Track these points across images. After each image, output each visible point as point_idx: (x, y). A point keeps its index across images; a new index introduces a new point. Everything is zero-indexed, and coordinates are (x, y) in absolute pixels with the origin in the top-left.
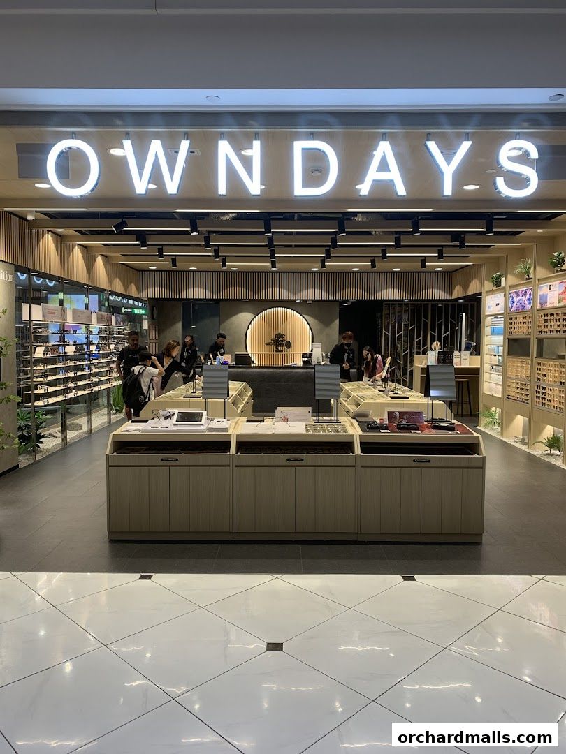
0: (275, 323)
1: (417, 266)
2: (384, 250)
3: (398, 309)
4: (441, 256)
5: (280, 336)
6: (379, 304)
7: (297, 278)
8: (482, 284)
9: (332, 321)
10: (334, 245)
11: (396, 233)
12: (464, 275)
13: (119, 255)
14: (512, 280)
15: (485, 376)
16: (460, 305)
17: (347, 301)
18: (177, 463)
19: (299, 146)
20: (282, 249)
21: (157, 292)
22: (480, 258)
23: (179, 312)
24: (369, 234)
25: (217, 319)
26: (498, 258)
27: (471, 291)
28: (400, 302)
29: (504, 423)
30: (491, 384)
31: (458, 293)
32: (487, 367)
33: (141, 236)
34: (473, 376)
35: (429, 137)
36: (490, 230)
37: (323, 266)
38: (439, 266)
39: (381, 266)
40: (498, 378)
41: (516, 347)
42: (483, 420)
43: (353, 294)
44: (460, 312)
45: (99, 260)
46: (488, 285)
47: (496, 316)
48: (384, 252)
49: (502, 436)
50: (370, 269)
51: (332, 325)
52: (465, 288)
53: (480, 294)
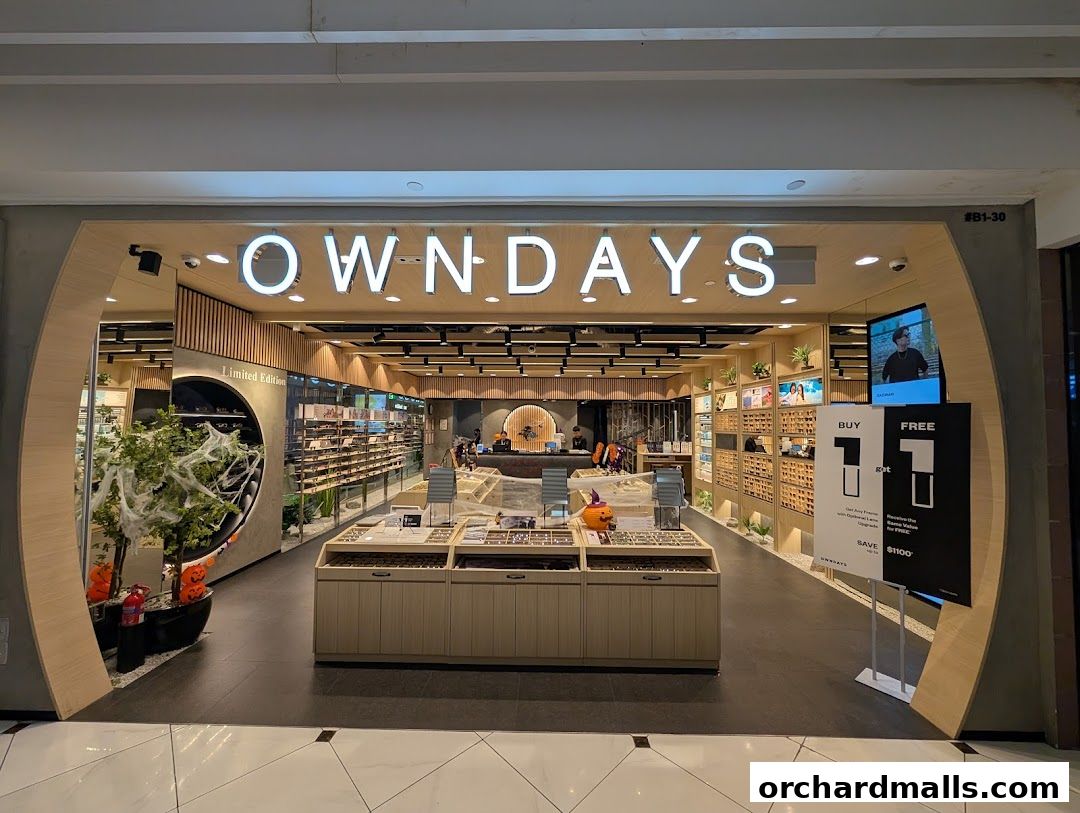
0: (525, 417)
1: (638, 373)
2: (611, 359)
3: (624, 406)
4: (658, 365)
5: (528, 428)
6: (609, 402)
7: (541, 383)
8: (691, 388)
9: (572, 416)
10: (569, 355)
11: (621, 344)
12: (677, 380)
13: (396, 364)
14: (717, 385)
15: (697, 462)
16: (672, 405)
17: (583, 401)
18: (390, 578)
19: (513, 242)
20: (527, 358)
21: (431, 393)
22: (690, 368)
23: (451, 408)
24: (595, 345)
25: (477, 415)
26: (703, 368)
27: (682, 394)
28: (626, 402)
29: (715, 504)
30: (703, 472)
31: (671, 395)
32: (697, 455)
33: (407, 348)
34: (686, 462)
35: (654, 232)
36: (703, 341)
37: (562, 373)
38: (655, 373)
39: (609, 373)
40: (709, 466)
41: (724, 441)
42: (696, 499)
43: (586, 395)
44: (672, 409)
45: (381, 368)
46: (696, 390)
47: (704, 414)
48: (611, 362)
49: (714, 516)
50: (600, 375)
51: (572, 419)
52: (677, 392)
53: (690, 396)
